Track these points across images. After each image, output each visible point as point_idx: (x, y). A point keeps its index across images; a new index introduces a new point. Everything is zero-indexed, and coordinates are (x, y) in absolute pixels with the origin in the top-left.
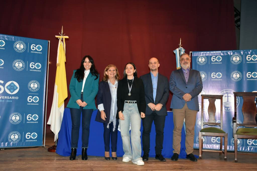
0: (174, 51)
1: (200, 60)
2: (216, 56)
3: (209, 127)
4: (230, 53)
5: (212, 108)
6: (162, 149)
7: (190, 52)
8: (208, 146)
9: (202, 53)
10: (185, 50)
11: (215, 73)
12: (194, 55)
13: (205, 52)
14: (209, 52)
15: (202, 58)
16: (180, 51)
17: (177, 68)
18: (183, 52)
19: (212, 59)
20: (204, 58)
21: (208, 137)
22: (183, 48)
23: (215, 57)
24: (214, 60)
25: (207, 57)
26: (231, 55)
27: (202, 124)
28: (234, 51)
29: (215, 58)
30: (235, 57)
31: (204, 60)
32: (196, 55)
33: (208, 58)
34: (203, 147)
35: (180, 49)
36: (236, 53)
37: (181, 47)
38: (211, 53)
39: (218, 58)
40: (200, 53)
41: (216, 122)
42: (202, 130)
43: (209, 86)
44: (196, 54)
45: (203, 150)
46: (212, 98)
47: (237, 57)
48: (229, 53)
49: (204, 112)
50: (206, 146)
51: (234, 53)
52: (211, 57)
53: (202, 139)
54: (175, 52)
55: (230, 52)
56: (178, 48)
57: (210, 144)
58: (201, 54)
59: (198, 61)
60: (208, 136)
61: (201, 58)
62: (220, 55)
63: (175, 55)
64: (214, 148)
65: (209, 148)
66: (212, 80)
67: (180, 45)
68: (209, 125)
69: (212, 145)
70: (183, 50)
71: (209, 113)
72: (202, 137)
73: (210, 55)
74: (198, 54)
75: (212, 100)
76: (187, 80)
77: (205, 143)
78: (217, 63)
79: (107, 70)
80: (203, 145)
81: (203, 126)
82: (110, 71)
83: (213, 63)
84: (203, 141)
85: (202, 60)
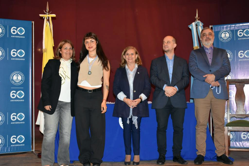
0: (189, 26)
1: (223, 35)
2: (244, 30)
3: (238, 119)
5: (240, 96)
6: (181, 149)
7: (210, 26)
8: (238, 144)
9: (225, 26)
10: (203, 24)
11: (243, 52)
12: (215, 30)
13: (229, 26)
14: (233, 25)
15: (226, 32)
16: (196, 25)
17: (194, 47)
18: (201, 26)
19: (238, 33)
20: (229, 33)
21: (236, 132)
22: (202, 21)
23: (242, 30)
24: (240, 34)
25: (232, 31)
27: (229, 117)
29: (243, 32)
31: (228, 35)
32: (218, 30)
33: (234, 32)
34: (231, 145)
35: (196, 23)
37: (198, 20)
38: (237, 26)
39: (246, 31)
40: (222, 27)
41: (246, 113)
42: (229, 123)
43: (236, 68)
44: (218, 28)
45: (231, 149)
46: (240, 84)
49: (231, 101)
50: (235, 144)
52: (237, 31)
53: (229, 135)
54: (190, 27)
56: (194, 21)
57: (239, 141)
58: (225, 28)
59: (221, 37)
61: (224, 33)
62: (248, 28)
63: (190, 30)
64: (245, 146)
65: (239, 146)
66: (239, 60)
67: (196, 18)
68: (237, 118)
69: (243, 142)
70: (201, 24)
71: (237, 102)
72: (229, 133)
73: (236, 29)
74: (220, 28)
75: (240, 85)
76: (210, 61)
77: (233, 140)
78: (244, 38)
79: (124, 54)
80: (231, 142)
81: (230, 119)
82: (127, 54)
83: (240, 39)
84: (231, 137)
85: (225, 35)
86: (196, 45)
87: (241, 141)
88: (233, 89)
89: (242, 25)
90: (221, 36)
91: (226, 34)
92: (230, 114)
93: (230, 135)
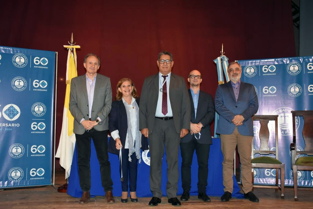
0: (214, 60)
1: (248, 71)
2: (269, 66)
3: (262, 156)
4: (286, 61)
5: (264, 131)
8: (261, 180)
9: (250, 62)
10: (228, 59)
11: (267, 87)
13: (254, 61)
14: (258, 61)
15: (251, 68)
16: (222, 60)
17: (219, 82)
18: (226, 61)
19: (263, 69)
20: (254, 68)
22: (227, 56)
23: (267, 66)
24: (265, 70)
25: (257, 67)
26: (288, 64)
28: (290, 58)
29: (267, 68)
30: (293, 65)
31: (252, 70)
32: (243, 65)
33: (259, 68)
34: (255, 182)
35: (222, 57)
36: (293, 60)
37: (224, 55)
38: (262, 62)
39: (271, 67)
40: (247, 62)
41: (270, 149)
42: (253, 160)
44: (243, 63)
45: (255, 186)
46: (265, 119)
47: (295, 65)
48: (284, 61)
50: (258, 181)
51: (291, 61)
52: (262, 66)
53: (252, 171)
54: (216, 62)
55: (286, 59)
56: (220, 56)
57: (263, 178)
58: (250, 63)
59: (246, 73)
60: (261, 168)
61: (249, 68)
62: (273, 64)
63: (215, 65)
64: (268, 183)
65: (263, 183)
66: (264, 96)
67: (222, 53)
68: (261, 154)
69: (266, 179)
70: (226, 59)
71: (261, 138)
72: (253, 170)
73: (261, 65)
74: (245, 63)
75: (264, 121)
76: (237, 97)
77: (257, 176)
78: (269, 74)
79: (120, 86)
80: (255, 179)
81: (254, 156)
82: (124, 86)
83: (265, 75)
84: (254, 174)
85: (250, 71)
86: (221, 80)
87: (265, 178)
88: (258, 124)
89: (267, 61)
90: (246, 71)
91: (251, 69)
92: (255, 150)
93: (254, 171)
